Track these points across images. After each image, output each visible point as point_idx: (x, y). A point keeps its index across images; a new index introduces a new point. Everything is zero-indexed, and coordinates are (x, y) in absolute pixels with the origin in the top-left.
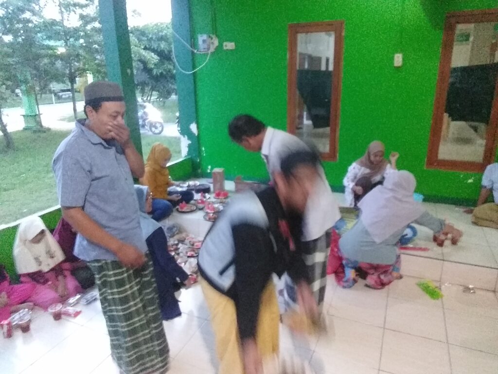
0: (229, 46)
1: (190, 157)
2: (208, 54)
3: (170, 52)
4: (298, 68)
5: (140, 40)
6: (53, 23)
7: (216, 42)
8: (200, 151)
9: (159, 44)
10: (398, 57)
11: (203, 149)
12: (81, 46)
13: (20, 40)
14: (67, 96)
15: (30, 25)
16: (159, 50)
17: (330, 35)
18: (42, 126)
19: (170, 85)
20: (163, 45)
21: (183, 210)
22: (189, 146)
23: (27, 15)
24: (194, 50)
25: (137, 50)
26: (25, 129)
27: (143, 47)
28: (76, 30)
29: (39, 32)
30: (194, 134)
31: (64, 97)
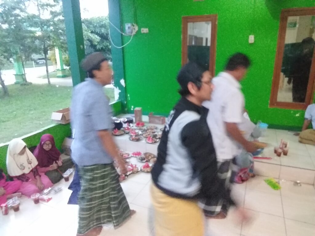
0: (145, 30)
1: (120, 100)
2: (131, 36)
3: (107, 34)
4: (188, 45)
5: (88, 27)
6: (34, 16)
7: (137, 28)
8: (126, 97)
9: (100, 30)
10: (251, 37)
11: (129, 95)
12: (51, 31)
13: (13, 27)
14: (42, 62)
15: (19, 18)
16: (101, 33)
17: (208, 24)
18: (26, 81)
19: (108, 55)
20: (103, 30)
21: (116, 134)
22: (120, 94)
23: (17, 12)
24: (122, 33)
25: (87, 33)
26: (16, 83)
27: (90, 32)
28: (48, 21)
29: (25, 22)
30: (123, 86)
31: (40, 63)
